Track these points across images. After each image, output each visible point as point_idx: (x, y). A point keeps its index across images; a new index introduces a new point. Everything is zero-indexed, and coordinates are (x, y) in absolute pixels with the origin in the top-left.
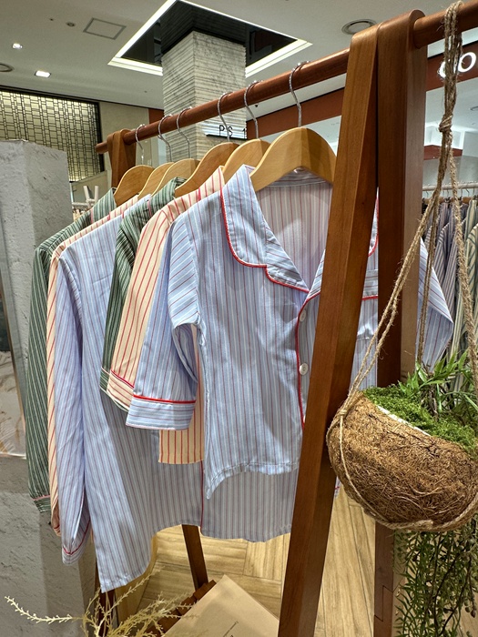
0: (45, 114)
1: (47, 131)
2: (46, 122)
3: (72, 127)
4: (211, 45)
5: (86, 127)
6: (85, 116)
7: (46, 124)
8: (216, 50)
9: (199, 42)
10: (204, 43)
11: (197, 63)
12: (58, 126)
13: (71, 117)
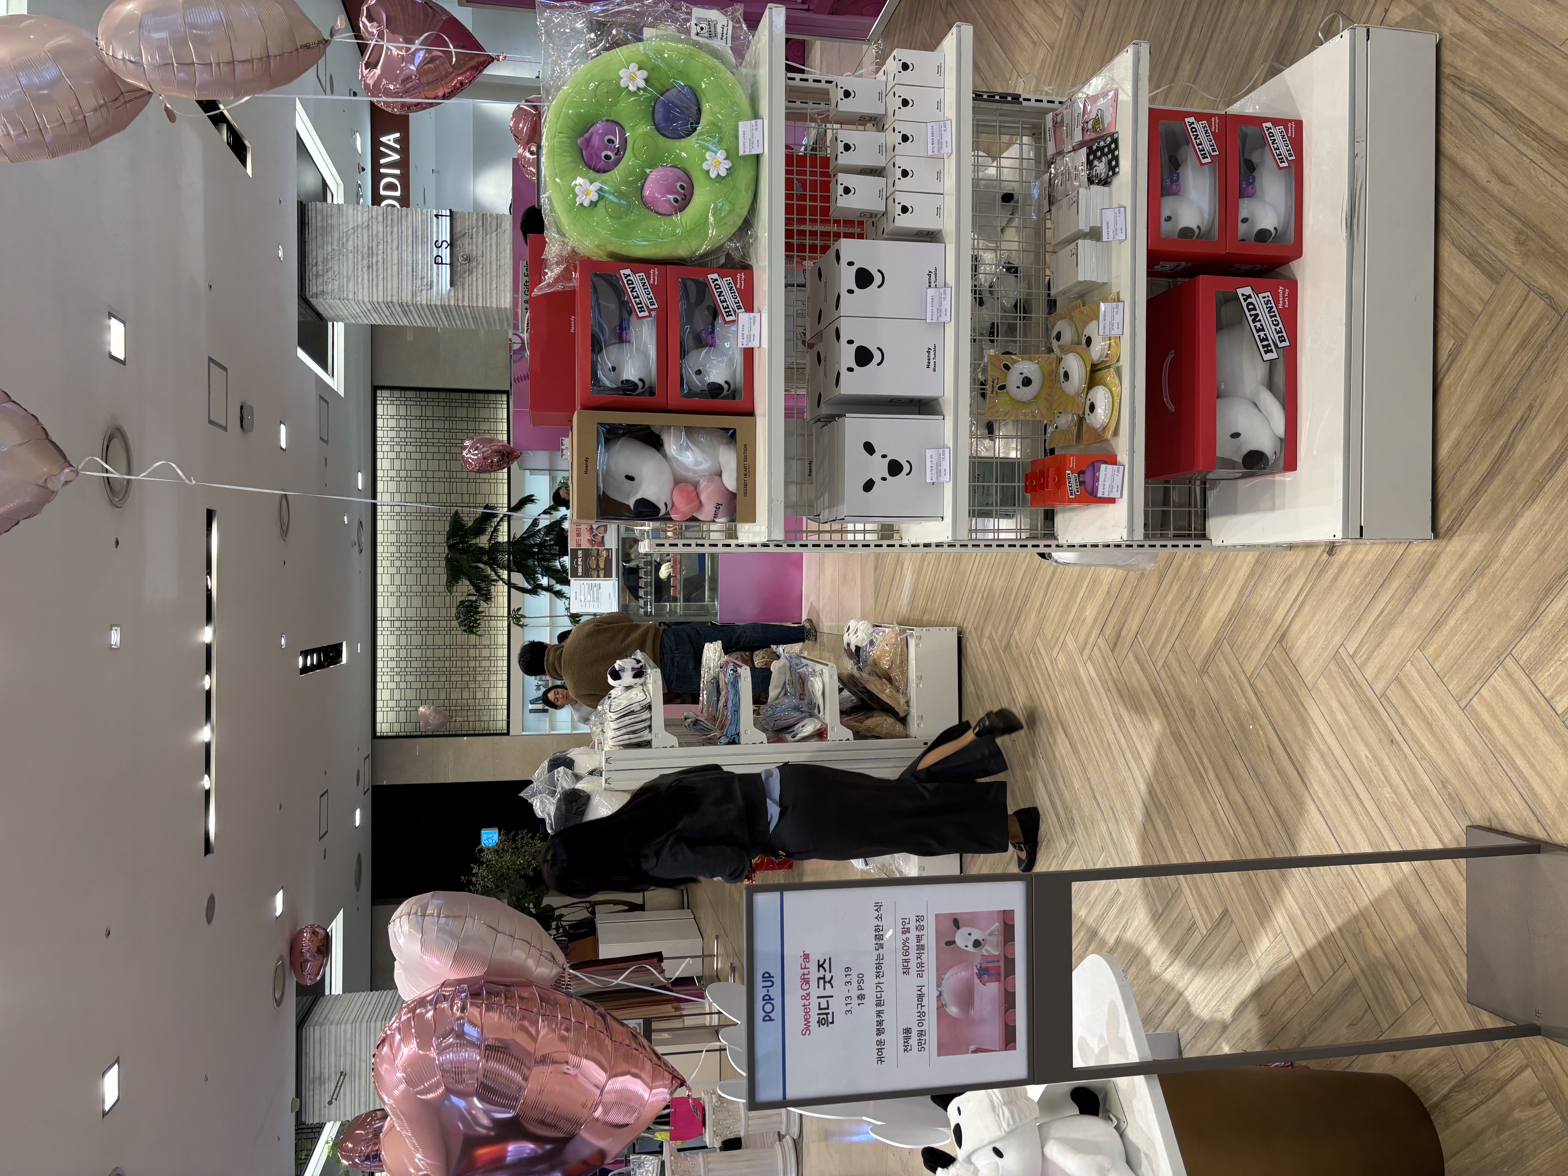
0: (403, 474)
1: (430, 474)
2: (414, 474)
3: (419, 435)
4: (320, 268)
5: (416, 411)
6: (398, 410)
7: (419, 474)
8: (326, 260)
9: (320, 288)
10: (320, 280)
11: (351, 296)
12: (418, 456)
13: (403, 434)
